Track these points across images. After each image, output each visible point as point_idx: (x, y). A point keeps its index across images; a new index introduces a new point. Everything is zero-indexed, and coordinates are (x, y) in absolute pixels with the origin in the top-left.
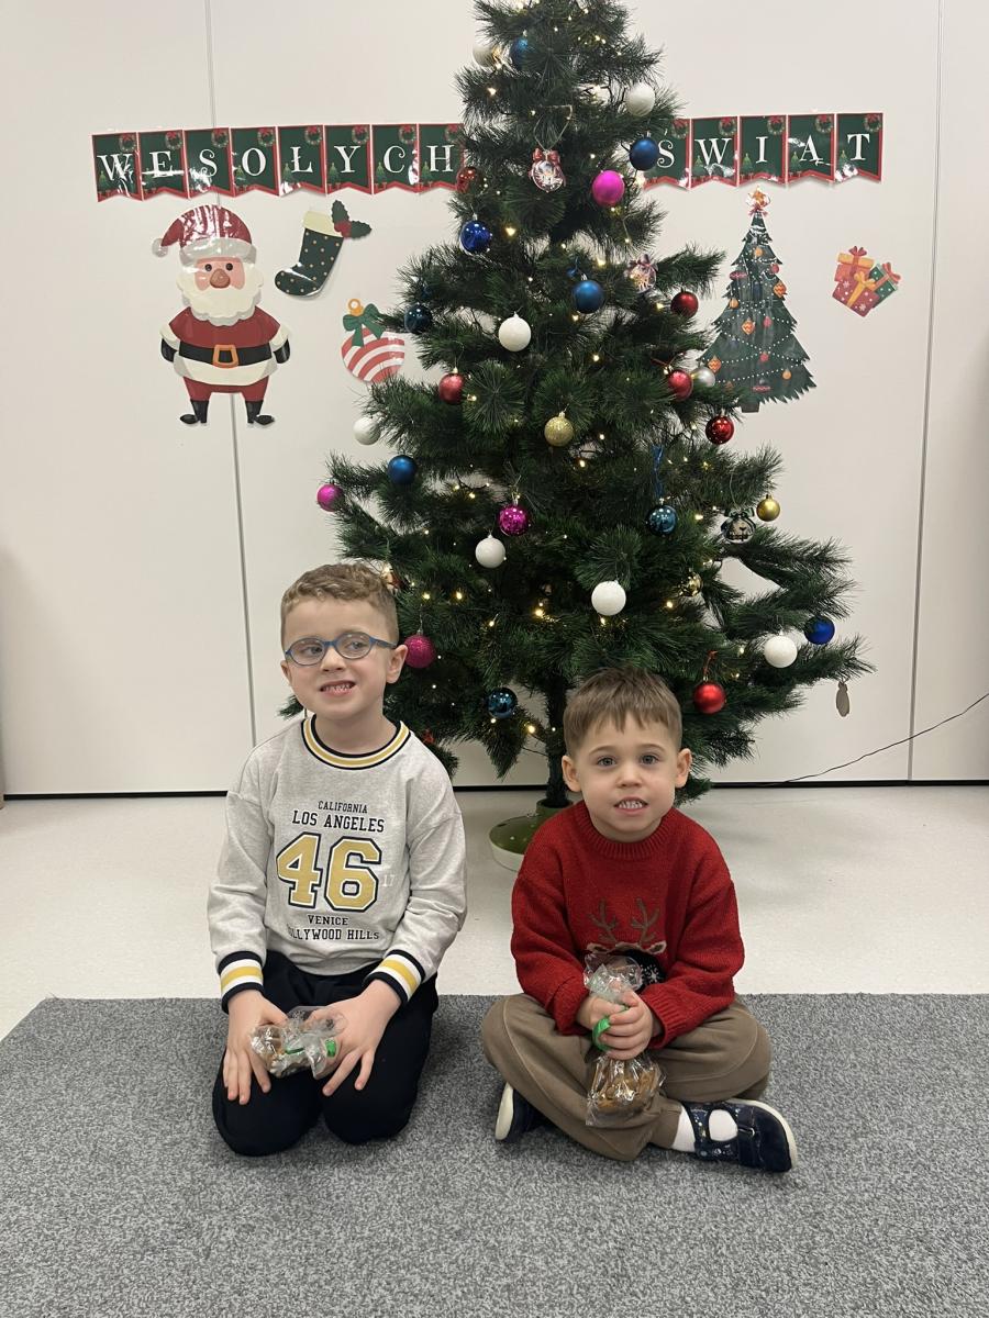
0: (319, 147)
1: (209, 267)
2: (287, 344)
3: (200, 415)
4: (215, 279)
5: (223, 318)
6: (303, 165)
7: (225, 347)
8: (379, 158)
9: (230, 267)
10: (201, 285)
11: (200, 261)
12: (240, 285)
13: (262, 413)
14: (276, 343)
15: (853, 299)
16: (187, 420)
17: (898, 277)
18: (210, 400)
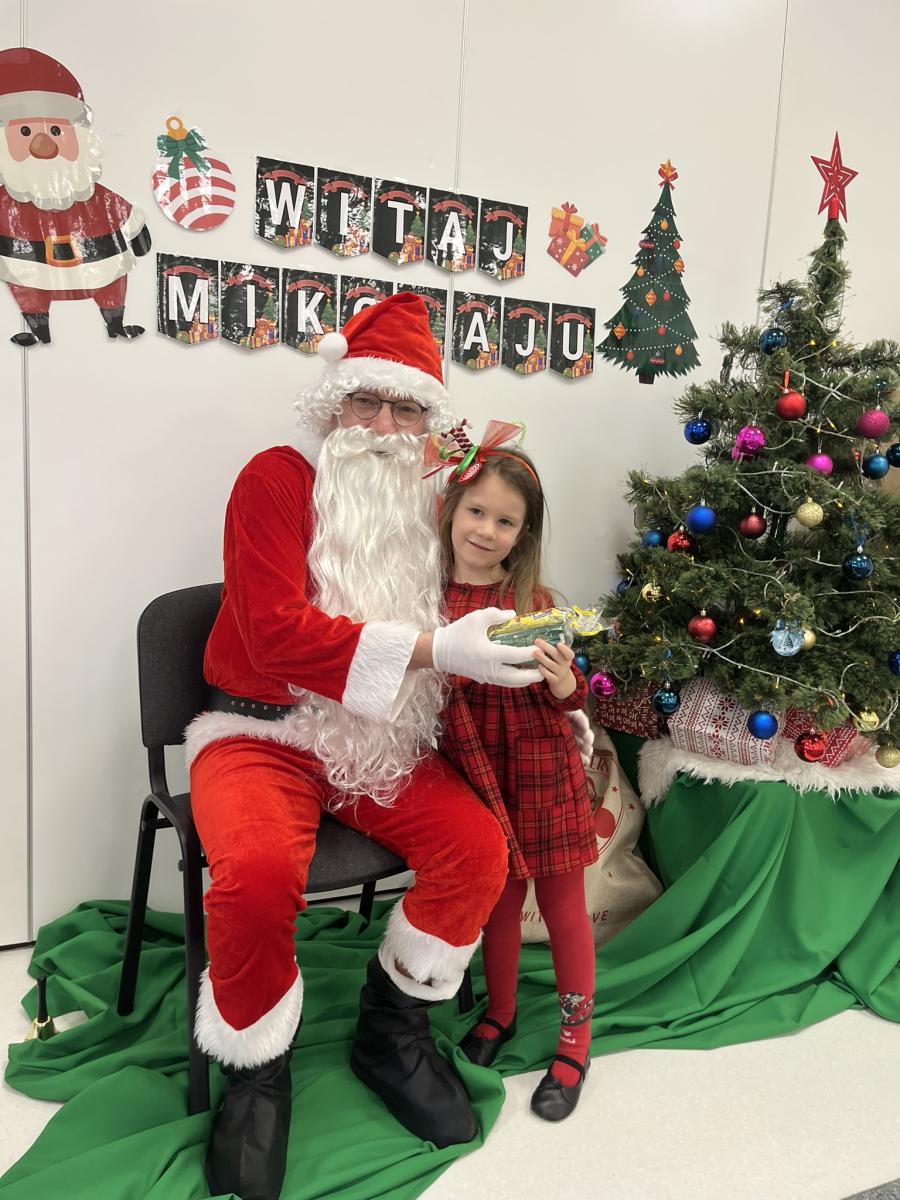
1: (26, 131)
2: (145, 231)
3: (37, 332)
4: (36, 146)
7: (64, 239)
9: (56, 131)
10: (18, 156)
11: (13, 123)
12: (73, 155)
13: (126, 323)
14: (129, 230)
16: (23, 341)
18: (50, 311)
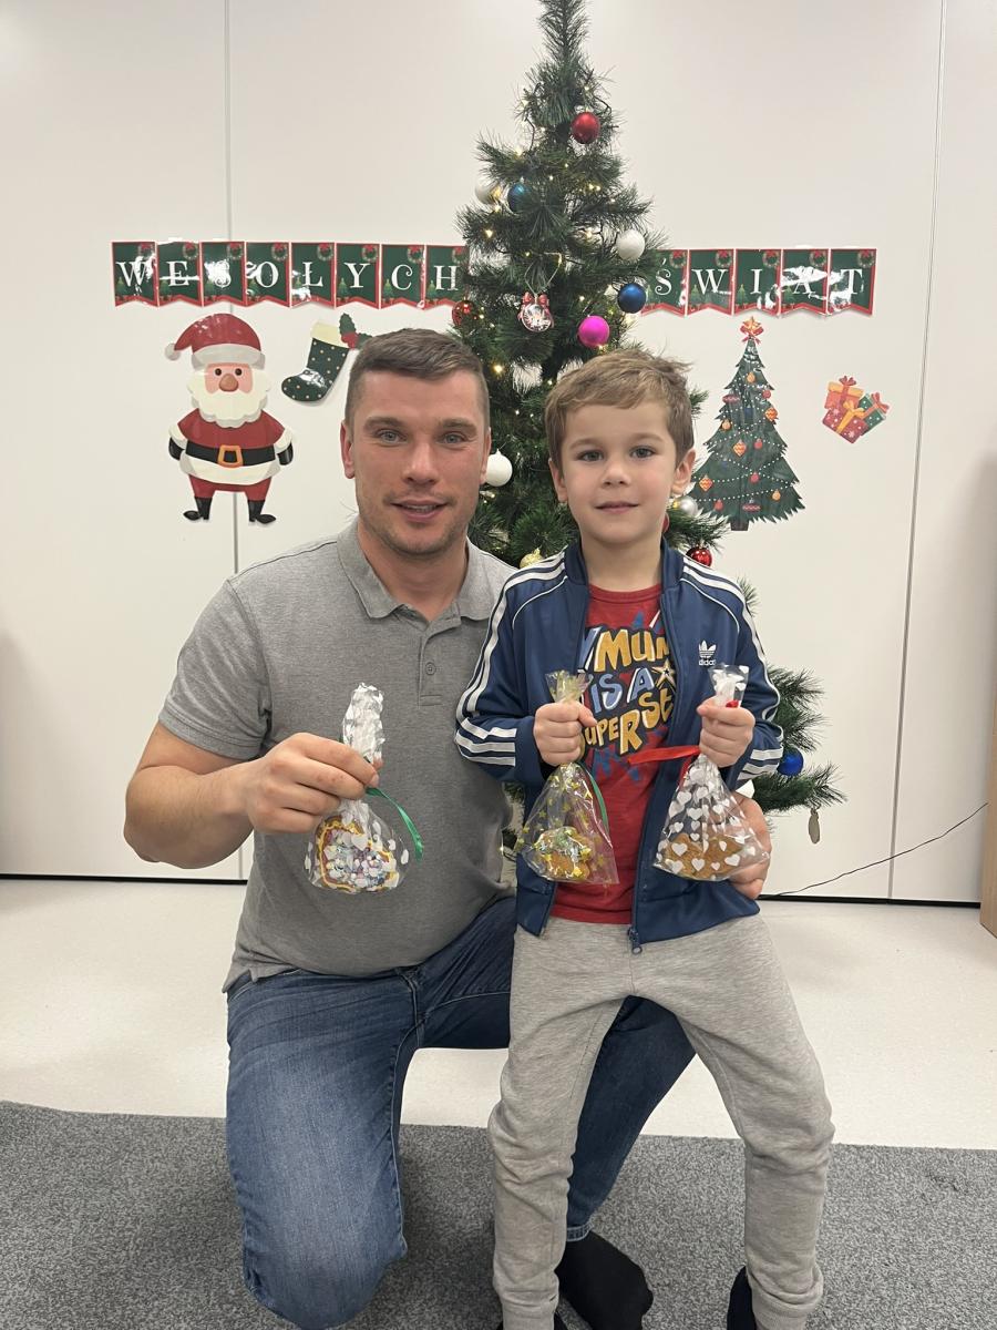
0: (330, 263)
1: (219, 372)
2: (290, 447)
3: (203, 511)
4: (224, 383)
5: (230, 420)
6: (314, 279)
7: (230, 448)
8: (387, 275)
9: (239, 372)
10: (210, 389)
11: (210, 366)
12: (248, 390)
13: (263, 512)
14: (280, 446)
15: (842, 427)
16: (190, 516)
17: (887, 407)
18: (214, 497)
